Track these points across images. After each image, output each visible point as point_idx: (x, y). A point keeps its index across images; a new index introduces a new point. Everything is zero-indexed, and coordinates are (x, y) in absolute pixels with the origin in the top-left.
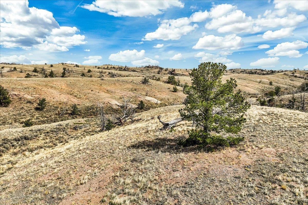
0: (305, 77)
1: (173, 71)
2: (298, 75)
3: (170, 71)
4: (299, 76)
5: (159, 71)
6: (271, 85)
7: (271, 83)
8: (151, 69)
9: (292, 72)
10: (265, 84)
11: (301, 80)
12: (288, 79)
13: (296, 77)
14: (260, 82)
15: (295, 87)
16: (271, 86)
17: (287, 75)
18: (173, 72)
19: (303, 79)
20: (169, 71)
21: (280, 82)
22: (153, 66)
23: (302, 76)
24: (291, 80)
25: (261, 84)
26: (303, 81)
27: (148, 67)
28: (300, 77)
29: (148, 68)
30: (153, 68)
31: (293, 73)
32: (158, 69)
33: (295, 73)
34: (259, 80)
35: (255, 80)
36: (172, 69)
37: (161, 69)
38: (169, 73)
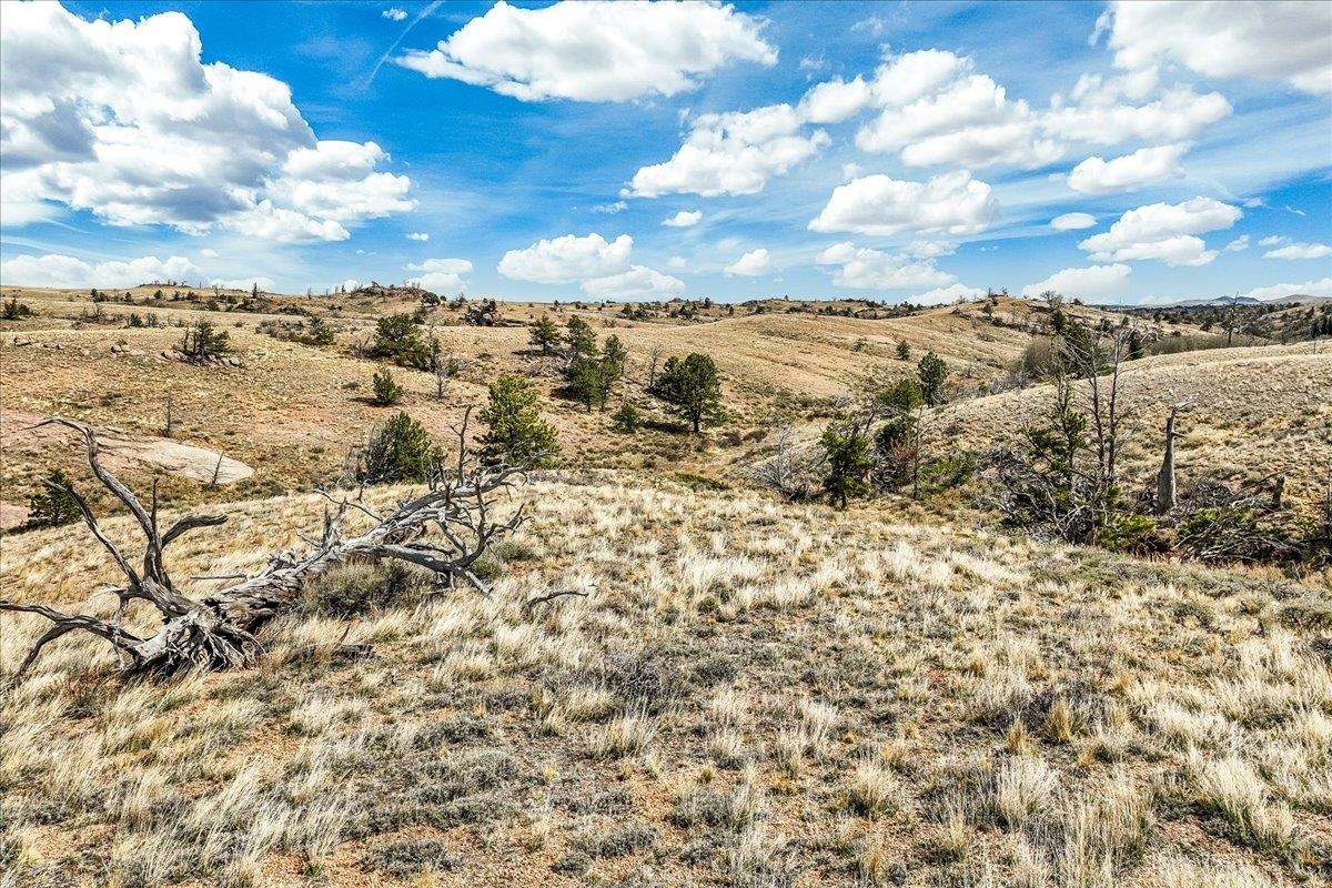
0: (1031, 324)
1: (487, 310)
2: (1006, 317)
3: (473, 308)
4: (1010, 322)
5: (423, 311)
6: (903, 359)
7: (903, 352)
8: (381, 299)
9: (983, 306)
10: (879, 353)
11: (1016, 337)
12: (971, 333)
13: (998, 323)
14: (858, 347)
15: (1000, 367)
16: (903, 363)
17: (967, 317)
18: (487, 316)
19: (1024, 334)
20: (470, 309)
21: (940, 345)
22: (392, 287)
23: (1019, 320)
24: (981, 337)
25: (861, 355)
26: (1025, 339)
27: (369, 292)
28: (1012, 326)
29: (368, 299)
30: (391, 295)
31: (987, 310)
32: (418, 302)
33: (995, 308)
34: (852, 338)
35: (836, 341)
36: (485, 301)
37: (431, 299)
38: (468, 320)
